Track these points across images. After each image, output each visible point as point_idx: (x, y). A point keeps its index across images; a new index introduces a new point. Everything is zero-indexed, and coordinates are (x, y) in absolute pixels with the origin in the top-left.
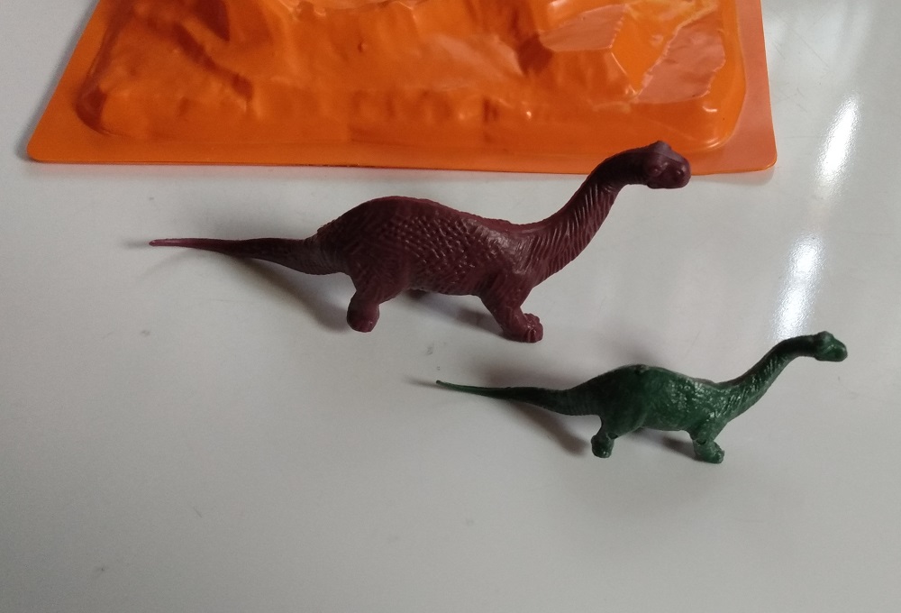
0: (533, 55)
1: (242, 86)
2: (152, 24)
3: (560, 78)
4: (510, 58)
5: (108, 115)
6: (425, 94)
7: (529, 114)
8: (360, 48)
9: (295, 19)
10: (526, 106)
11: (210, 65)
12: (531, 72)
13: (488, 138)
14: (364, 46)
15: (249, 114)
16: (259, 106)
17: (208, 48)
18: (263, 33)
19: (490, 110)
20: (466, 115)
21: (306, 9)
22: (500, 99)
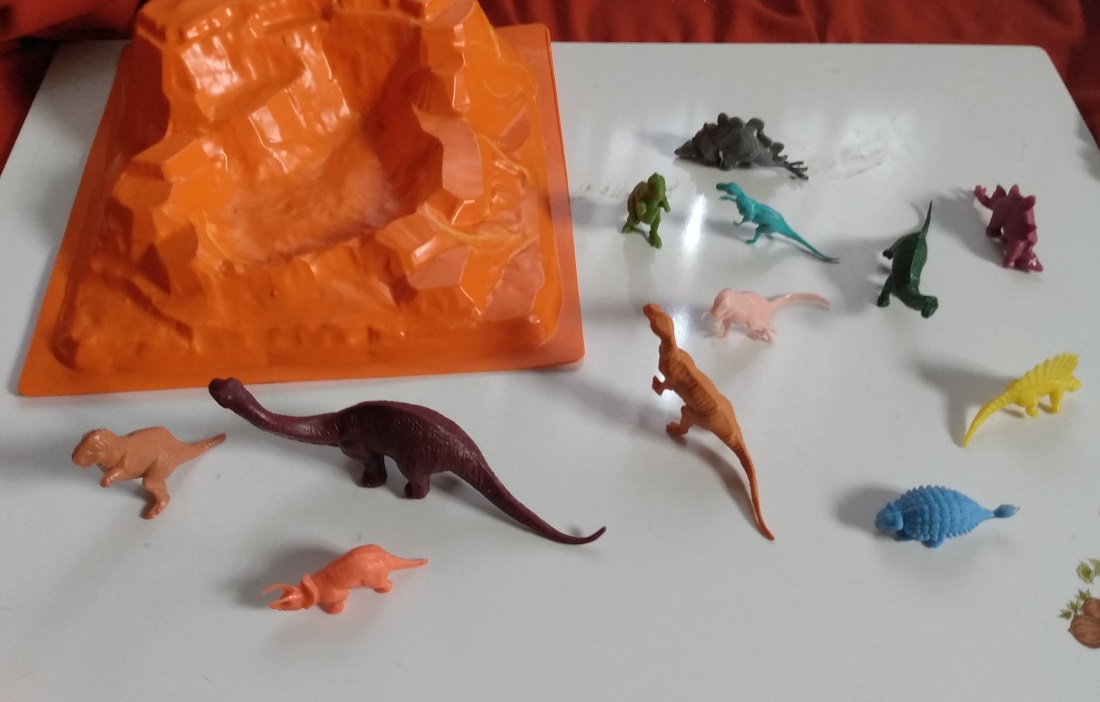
0: (403, 291)
1: (184, 330)
2: (106, 278)
3: (424, 307)
4: (386, 292)
5: (81, 358)
6: (324, 327)
7: (402, 334)
8: (272, 294)
9: (221, 276)
10: (399, 327)
11: (157, 313)
12: (402, 303)
13: (373, 354)
14: (275, 293)
15: (191, 351)
16: (198, 345)
17: (154, 300)
18: (196, 288)
19: (373, 334)
20: (356, 339)
21: (229, 266)
22: (380, 326)
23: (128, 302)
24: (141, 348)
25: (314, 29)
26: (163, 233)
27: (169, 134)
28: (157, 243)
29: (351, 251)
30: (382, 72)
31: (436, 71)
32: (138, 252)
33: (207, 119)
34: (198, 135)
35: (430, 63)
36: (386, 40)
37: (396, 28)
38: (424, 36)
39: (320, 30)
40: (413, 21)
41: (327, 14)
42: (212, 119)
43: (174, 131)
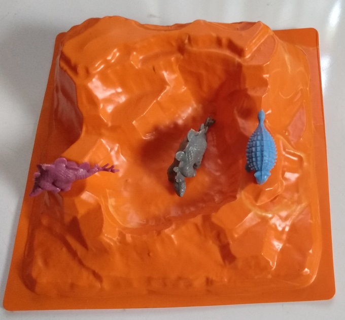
0: (227, 255)
1: (97, 277)
3: (240, 263)
6: (180, 278)
7: (226, 280)
8: (149, 254)
9: (118, 244)
10: (223, 276)
11: (81, 263)
13: (208, 292)
14: (151, 254)
15: (102, 290)
16: (106, 285)
17: (79, 253)
18: (103, 251)
19: (209, 282)
20: (199, 283)
21: (122, 235)
22: (213, 277)
23: (64, 249)
24: (72, 286)
25: (173, 59)
26: (82, 211)
27: (83, 134)
28: (79, 217)
29: (196, 225)
30: (216, 84)
31: (251, 93)
32: (68, 219)
33: (106, 125)
34: (101, 135)
35: (247, 86)
36: (219, 68)
37: (226, 62)
38: (244, 70)
39: (177, 60)
40: (237, 59)
41: (181, 49)
42: (110, 124)
43: (87, 132)
